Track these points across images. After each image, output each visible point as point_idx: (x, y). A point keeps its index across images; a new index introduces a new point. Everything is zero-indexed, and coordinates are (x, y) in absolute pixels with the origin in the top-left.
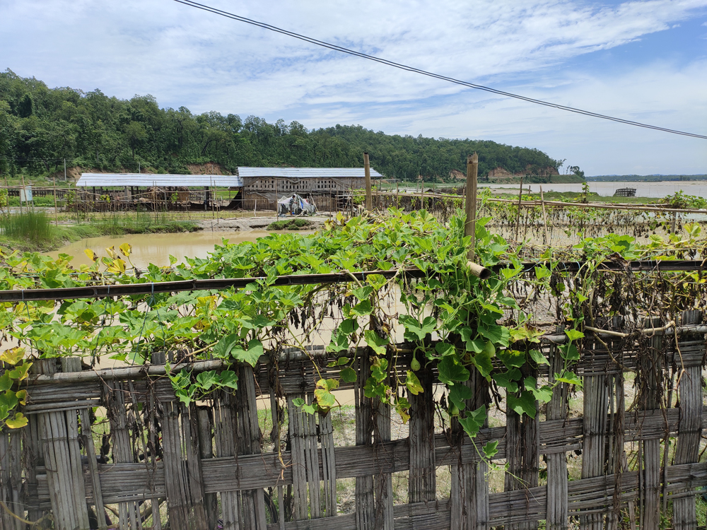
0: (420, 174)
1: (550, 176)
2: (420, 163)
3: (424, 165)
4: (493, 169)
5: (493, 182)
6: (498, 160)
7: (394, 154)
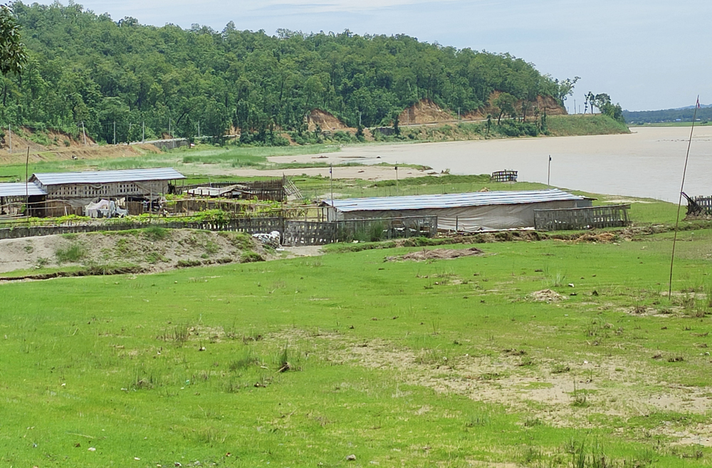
0: (235, 125)
1: (544, 120)
2: (232, 97)
3: (242, 102)
4: (411, 105)
5: (411, 137)
6: (421, 82)
7: (167, 77)
